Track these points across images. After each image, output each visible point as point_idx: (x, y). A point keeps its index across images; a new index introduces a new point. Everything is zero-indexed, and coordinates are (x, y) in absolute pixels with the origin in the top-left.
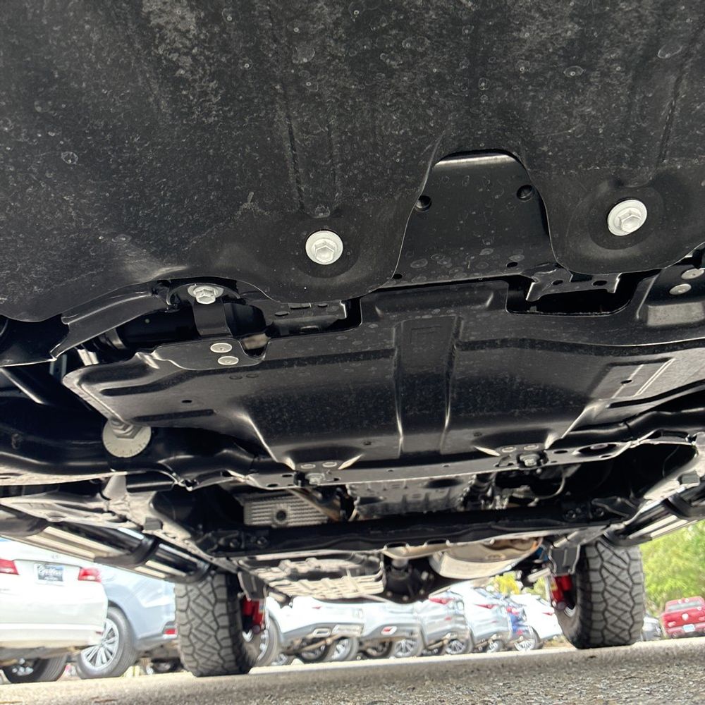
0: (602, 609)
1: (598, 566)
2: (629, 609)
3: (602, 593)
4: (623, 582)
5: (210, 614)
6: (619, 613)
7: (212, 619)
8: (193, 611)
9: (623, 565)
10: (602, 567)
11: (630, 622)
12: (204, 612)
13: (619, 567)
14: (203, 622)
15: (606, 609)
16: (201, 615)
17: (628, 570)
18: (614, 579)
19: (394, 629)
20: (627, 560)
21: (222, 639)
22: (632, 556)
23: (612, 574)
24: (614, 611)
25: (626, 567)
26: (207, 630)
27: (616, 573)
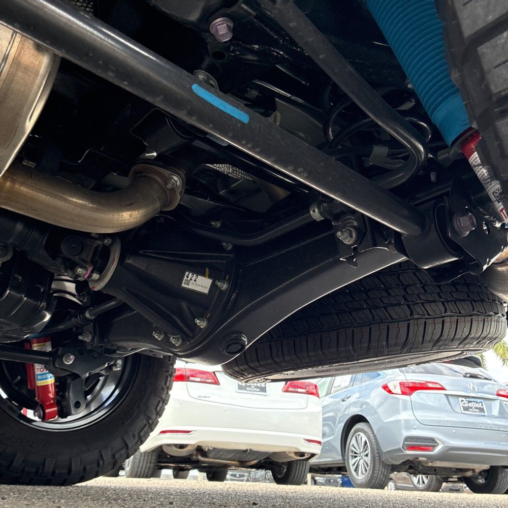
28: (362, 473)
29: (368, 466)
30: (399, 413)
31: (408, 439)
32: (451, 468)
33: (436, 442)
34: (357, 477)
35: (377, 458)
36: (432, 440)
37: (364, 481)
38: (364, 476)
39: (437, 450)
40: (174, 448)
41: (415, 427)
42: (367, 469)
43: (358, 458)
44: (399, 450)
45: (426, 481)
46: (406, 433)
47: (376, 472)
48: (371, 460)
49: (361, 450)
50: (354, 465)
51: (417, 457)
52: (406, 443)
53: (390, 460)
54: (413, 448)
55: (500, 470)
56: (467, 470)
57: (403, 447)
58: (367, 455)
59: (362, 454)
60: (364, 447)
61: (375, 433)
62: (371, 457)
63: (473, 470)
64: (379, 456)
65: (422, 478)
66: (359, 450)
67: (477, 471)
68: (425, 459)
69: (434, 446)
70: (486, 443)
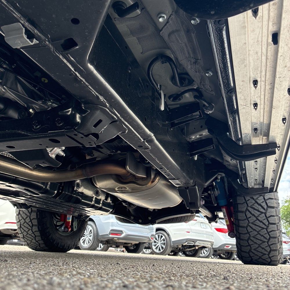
0: (246, 238)
1: (244, 209)
2: (266, 241)
3: (246, 228)
4: (261, 222)
5: (29, 218)
6: (259, 242)
7: (29, 220)
8: (21, 215)
9: (262, 210)
10: (247, 210)
11: (268, 249)
12: (26, 216)
13: (259, 211)
14: (25, 222)
15: (249, 239)
16: (25, 218)
17: (265, 214)
18: (255, 219)
19: (231, 246)
20: (265, 207)
21: (35, 232)
22: (269, 205)
23: (253, 215)
24: (255, 240)
25: (264, 211)
26: (28, 226)
27: (256, 215)
28: (87, 243)
29: (90, 240)
30: (110, 219)
31: (112, 230)
32: (122, 243)
33: (123, 232)
34: (83, 245)
35: (96, 238)
36: (122, 231)
37: (87, 247)
38: (88, 245)
39: (122, 236)
40: (11, 231)
41: (116, 225)
42: (90, 242)
43: (85, 237)
44: (107, 235)
45: (102, 247)
46: (111, 228)
47: (94, 243)
48: (93, 238)
49: (88, 234)
50: (83, 240)
51: (113, 238)
52: (111, 232)
53: (102, 239)
54: (112, 234)
55: (141, 244)
56: (129, 243)
57: (109, 234)
58: (90, 236)
59: (87, 235)
60: (89, 233)
61: (97, 227)
62: (93, 237)
63: (132, 244)
64: (97, 237)
65: (100, 245)
66: (86, 233)
67: (133, 244)
68: (116, 239)
69: (121, 234)
70: (139, 233)
